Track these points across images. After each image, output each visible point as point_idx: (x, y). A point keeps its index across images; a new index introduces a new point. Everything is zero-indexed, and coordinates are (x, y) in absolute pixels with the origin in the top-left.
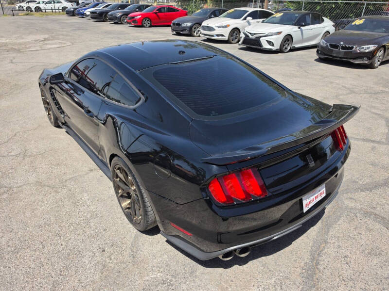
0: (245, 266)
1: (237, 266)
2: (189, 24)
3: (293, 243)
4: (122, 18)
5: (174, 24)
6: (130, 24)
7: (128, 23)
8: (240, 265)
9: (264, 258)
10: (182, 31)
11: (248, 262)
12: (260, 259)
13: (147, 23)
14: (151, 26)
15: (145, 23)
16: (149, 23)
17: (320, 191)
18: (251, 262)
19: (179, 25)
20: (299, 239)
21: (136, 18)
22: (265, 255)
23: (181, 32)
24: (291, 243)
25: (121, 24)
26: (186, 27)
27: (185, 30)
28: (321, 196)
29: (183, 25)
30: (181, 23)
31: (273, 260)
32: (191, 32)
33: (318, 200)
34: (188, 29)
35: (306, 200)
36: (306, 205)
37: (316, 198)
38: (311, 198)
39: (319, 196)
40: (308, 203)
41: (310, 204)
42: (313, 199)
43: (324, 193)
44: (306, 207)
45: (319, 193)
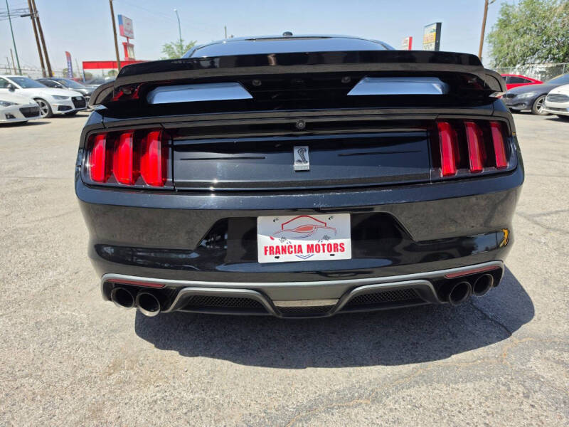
1: (176, 353)
2: (530, 95)
3: (309, 369)
8: (182, 353)
9: (227, 363)
10: (515, 105)
11: (197, 356)
12: (218, 361)
17: (326, 238)
18: (203, 358)
19: (512, 96)
20: (329, 369)
22: (234, 361)
23: (514, 108)
24: (305, 368)
26: (524, 99)
28: (332, 253)
29: (519, 97)
30: (515, 94)
31: (237, 372)
32: (534, 109)
33: (317, 257)
34: (526, 103)
35: (272, 239)
36: (268, 249)
37: (310, 248)
38: (292, 241)
39: (324, 251)
40: (278, 247)
41: (285, 253)
42: (300, 246)
43: (343, 250)
44: (270, 254)
45: (326, 242)
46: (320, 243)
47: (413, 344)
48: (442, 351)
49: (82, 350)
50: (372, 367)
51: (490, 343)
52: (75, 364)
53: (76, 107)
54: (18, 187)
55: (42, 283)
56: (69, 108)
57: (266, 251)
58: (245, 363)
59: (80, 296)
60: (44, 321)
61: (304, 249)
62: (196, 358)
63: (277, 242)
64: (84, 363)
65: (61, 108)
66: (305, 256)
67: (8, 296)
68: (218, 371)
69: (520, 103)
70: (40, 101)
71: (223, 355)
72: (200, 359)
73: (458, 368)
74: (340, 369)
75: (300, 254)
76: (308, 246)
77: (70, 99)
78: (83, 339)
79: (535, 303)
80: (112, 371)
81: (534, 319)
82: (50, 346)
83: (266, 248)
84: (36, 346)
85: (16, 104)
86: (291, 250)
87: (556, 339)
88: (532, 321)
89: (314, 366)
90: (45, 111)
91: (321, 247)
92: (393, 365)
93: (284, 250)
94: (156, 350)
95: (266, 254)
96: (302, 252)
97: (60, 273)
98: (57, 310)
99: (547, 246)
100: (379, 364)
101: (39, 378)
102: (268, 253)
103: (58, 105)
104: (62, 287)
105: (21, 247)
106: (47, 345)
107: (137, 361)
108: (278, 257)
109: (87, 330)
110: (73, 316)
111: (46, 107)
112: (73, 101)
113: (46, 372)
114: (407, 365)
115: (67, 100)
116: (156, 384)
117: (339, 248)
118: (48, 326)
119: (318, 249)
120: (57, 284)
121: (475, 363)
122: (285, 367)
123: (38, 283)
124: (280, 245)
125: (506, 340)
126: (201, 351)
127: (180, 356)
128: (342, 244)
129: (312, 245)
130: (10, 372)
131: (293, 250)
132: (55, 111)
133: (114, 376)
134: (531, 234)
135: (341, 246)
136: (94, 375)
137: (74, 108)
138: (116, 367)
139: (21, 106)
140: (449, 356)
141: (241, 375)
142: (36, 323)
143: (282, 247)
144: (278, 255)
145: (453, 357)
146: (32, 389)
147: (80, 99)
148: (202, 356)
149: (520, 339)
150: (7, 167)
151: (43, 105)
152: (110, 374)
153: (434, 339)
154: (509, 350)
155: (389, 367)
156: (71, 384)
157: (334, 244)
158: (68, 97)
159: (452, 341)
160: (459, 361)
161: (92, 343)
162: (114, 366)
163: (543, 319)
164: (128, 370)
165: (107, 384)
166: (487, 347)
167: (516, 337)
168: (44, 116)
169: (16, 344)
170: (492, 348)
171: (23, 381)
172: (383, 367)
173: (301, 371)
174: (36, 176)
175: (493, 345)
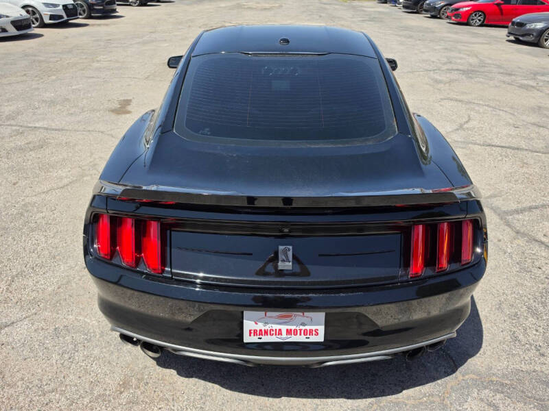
0: (182, 379)
1: (174, 372)
2: (540, 26)
3: (284, 398)
4: (443, 10)
5: (513, 23)
6: (450, 19)
7: (447, 17)
8: (179, 373)
9: (217, 387)
10: (523, 36)
11: (192, 377)
12: (210, 385)
13: (477, 19)
14: (481, 25)
15: (473, 20)
16: (480, 20)
17: (303, 324)
18: (197, 380)
19: (521, 25)
20: (300, 399)
21: (461, 10)
22: (222, 385)
23: (521, 38)
24: (281, 397)
25: (440, 18)
26: (533, 30)
27: (529, 35)
28: (308, 336)
29: (528, 26)
30: (525, 23)
31: (225, 398)
32: (541, 40)
33: (294, 339)
34: (535, 34)
35: (256, 324)
36: (252, 332)
37: (289, 332)
38: (273, 325)
39: (300, 334)
40: (261, 330)
41: (267, 335)
42: (280, 330)
43: (317, 334)
44: (254, 335)
45: (303, 328)
46: (298, 328)
47: (373, 375)
48: (395, 385)
49: (96, 364)
50: (336, 400)
51: (438, 379)
52: (91, 380)
53: (68, 16)
54: (21, 142)
55: (56, 280)
56: (61, 17)
57: (250, 333)
58: (231, 389)
59: (89, 298)
60: (62, 327)
61: (284, 332)
62: (191, 379)
63: (260, 326)
64: (99, 380)
65: (52, 17)
66: (284, 338)
67: (28, 295)
68: (209, 396)
69: (528, 34)
70: (30, 9)
71: (213, 377)
72: (194, 380)
73: (406, 405)
74: (309, 400)
75: (280, 336)
76: (287, 330)
77: (61, 7)
78: (96, 351)
79: (485, 332)
80: (122, 390)
81: (480, 352)
82: (70, 358)
83: (250, 331)
84: (58, 357)
85: (7, 17)
86: (272, 332)
87: (494, 378)
88: (478, 355)
89: (288, 396)
90: (37, 19)
91: (299, 331)
92: (354, 398)
93: (266, 332)
94: (158, 367)
95: (250, 335)
96: (281, 335)
97: (71, 268)
98: (72, 315)
99: (511, 257)
100: (342, 397)
101: (63, 393)
102: (252, 334)
103: (49, 13)
104: (74, 285)
105: (33, 231)
106: (66, 356)
107: (143, 379)
108: (260, 338)
109: (98, 341)
110: (86, 322)
111: (37, 16)
112: (64, 10)
113: (68, 387)
114: (364, 400)
115: (58, 8)
116: (159, 406)
117: (314, 333)
118: (66, 334)
119: (295, 332)
120: (68, 282)
121: (421, 401)
122: (264, 396)
123: (52, 279)
124: (263, 329)
125: (451, 376)
126: (194, 372)
127: (178, 376)
128: (316, 330)
129: (291, 330)
130: (39, 386)
131: (274, 332)
132: (47, 21)
133: (125, 394)
134: (500, 241)
135: (315, 331)
136: (108, 393)
137: (66, 18)
138: (125, 385)
139: (11, 19)
140: (401, 392)
141: (228, 402)
142: (56, 329)
143: (265, 330)
144: (261, 337)
145: (404, 392)
146: (58, 406)
147: (71, 7)
148: (196, 377)
149: (463, 376)
150: (7, 109)
151: (34, 13)
152: (121, 393)
153: (390, 370)
154: (452, 388)
155: (350, 401)
156: (90, 402)
157: (310, 330)
158: (59, 5)
159: (406, 373)
160: (408, 398)
161: (104, 357)
162: (123, 384)
163: (489, 353)
164: (135, 388)
165: (119, 403)
166: (434, 383)
167: (460, 373)
168: (36, 25)
169: (41, 354)
170: (439, 385)
171: (52, 396)
172: (345, 400)
173: (277, 400)
174: (37, 125)
175: (439, 381)
